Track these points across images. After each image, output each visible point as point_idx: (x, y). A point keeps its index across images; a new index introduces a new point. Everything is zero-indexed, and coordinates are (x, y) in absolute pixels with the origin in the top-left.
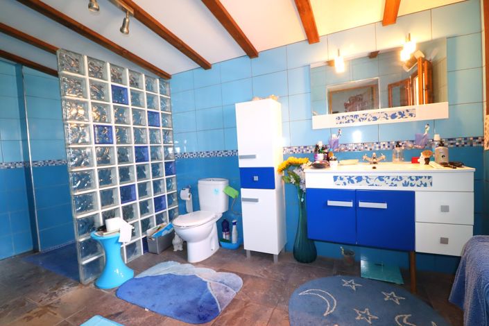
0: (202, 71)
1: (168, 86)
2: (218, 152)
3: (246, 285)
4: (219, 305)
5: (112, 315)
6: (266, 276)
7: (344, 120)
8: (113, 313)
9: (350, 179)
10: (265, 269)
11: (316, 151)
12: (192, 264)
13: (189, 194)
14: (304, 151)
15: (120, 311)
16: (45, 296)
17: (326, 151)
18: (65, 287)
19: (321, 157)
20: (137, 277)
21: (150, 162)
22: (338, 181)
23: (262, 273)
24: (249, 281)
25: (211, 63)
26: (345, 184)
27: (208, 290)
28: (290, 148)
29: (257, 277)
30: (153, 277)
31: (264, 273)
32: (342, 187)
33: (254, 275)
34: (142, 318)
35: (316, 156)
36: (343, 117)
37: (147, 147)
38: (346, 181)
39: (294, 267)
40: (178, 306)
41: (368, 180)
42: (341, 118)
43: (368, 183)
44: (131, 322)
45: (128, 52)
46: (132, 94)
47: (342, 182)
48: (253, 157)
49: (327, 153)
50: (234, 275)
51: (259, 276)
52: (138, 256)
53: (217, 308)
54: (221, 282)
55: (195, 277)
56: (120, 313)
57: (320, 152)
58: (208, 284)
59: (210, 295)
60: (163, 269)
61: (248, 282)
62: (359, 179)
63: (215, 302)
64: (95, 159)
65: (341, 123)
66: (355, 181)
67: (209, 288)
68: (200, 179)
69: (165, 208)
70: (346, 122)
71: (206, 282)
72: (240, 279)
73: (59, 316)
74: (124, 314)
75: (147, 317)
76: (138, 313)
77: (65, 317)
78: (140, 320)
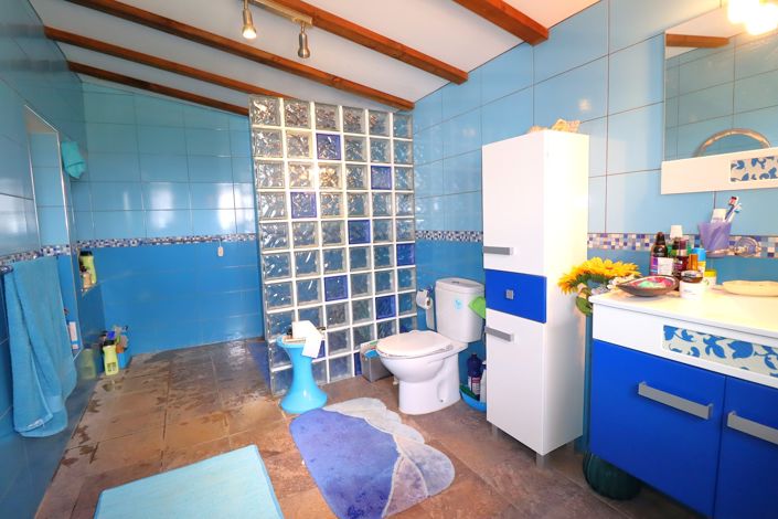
0: (455, 88)
1: (409, 122)
2: (472, 233)
3: (454, 488)
4: (388, 504)
5: (268, 452)
6: (501, 489)
7: (758, 170)
8: (271, 450)
9: (712, 344)
10: (511, 472)
11: (656, 250)
12: (401, 414)
13: (427, 299)
14: (638, 244)
15: (280, 450)
16: (233, 398)
17: (683, 253)
18: (256, 394)
19: (666, 266)
20: (325, 409)
21: (372, 244)
22: (676, 341)
23: (498, 479)
24: (465, 485)
25: (466, 70)
26: (696, 353)
27: (391, 471)
28: (604, 235)
29: (483, 483)
30: (341, 417)
31: (503, 482)
32: (685, 358)
33: (482, 476)
34: (292, 473)
35: (656, 262)
36: (754, 161)
37: (368, 221)
38: (702, 347)
39: (571, 494)
40: (337, 476)
41: (773, 359)
42: (748, 164)
43: (771, 366)
44: (278, 471)
45: (342, 80)
46: (347, 141)
47: (686, 346)
48: (505, 251)
49: (684, 259)
50: (448, 461)
51: (489, 482)
52: (347, 376)
53: (382, 508)
54: (417, 465)
55: (389, 437)
56: (278, 453)
57: (666, 254)
58: (399, 459)
59: (389, 480)
60: (361, 408)
61: (462, 485)
62: (742, 349)
63: (387, 498)
64: (291, 238)
65: (745, 178)
66: (729, 352)
67: (396, 466)
68: (439, 278)
69: (394, 315)
70: (764, 176)
71: (398, 455)
72: (452, 472)
73: (227, 429)
74: (279, 457)
75: (297, 474)
76: (293, 463)
77: (231, 433)
78: (288, 474)
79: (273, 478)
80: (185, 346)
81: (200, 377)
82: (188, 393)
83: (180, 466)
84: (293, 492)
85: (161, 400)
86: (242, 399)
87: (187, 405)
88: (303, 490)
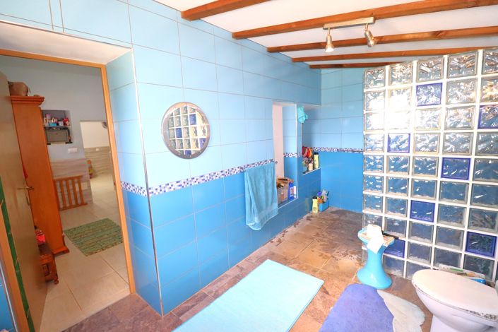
5: (325, 289)
8: (327, 290)
18: (355, 257)
20: (378, 291)
30: (381, 303)
34: (322, 308)
44: (318, 301)
56: (328, 294)
60: (402, 309)
73: (324, 265)
74: (326, 296)
75: (323, 310)
76: (327, 304)
77: (323, 268)
78: (319, 306)
79: (312, 302)
80: (353, 211)
81: (342, 232)
82: (329, 237)
83: (293, 268)
84: (312, 316)
85: (318, 234)
86: (345, 255)
87: (322, 243)
88: (316, 319)
